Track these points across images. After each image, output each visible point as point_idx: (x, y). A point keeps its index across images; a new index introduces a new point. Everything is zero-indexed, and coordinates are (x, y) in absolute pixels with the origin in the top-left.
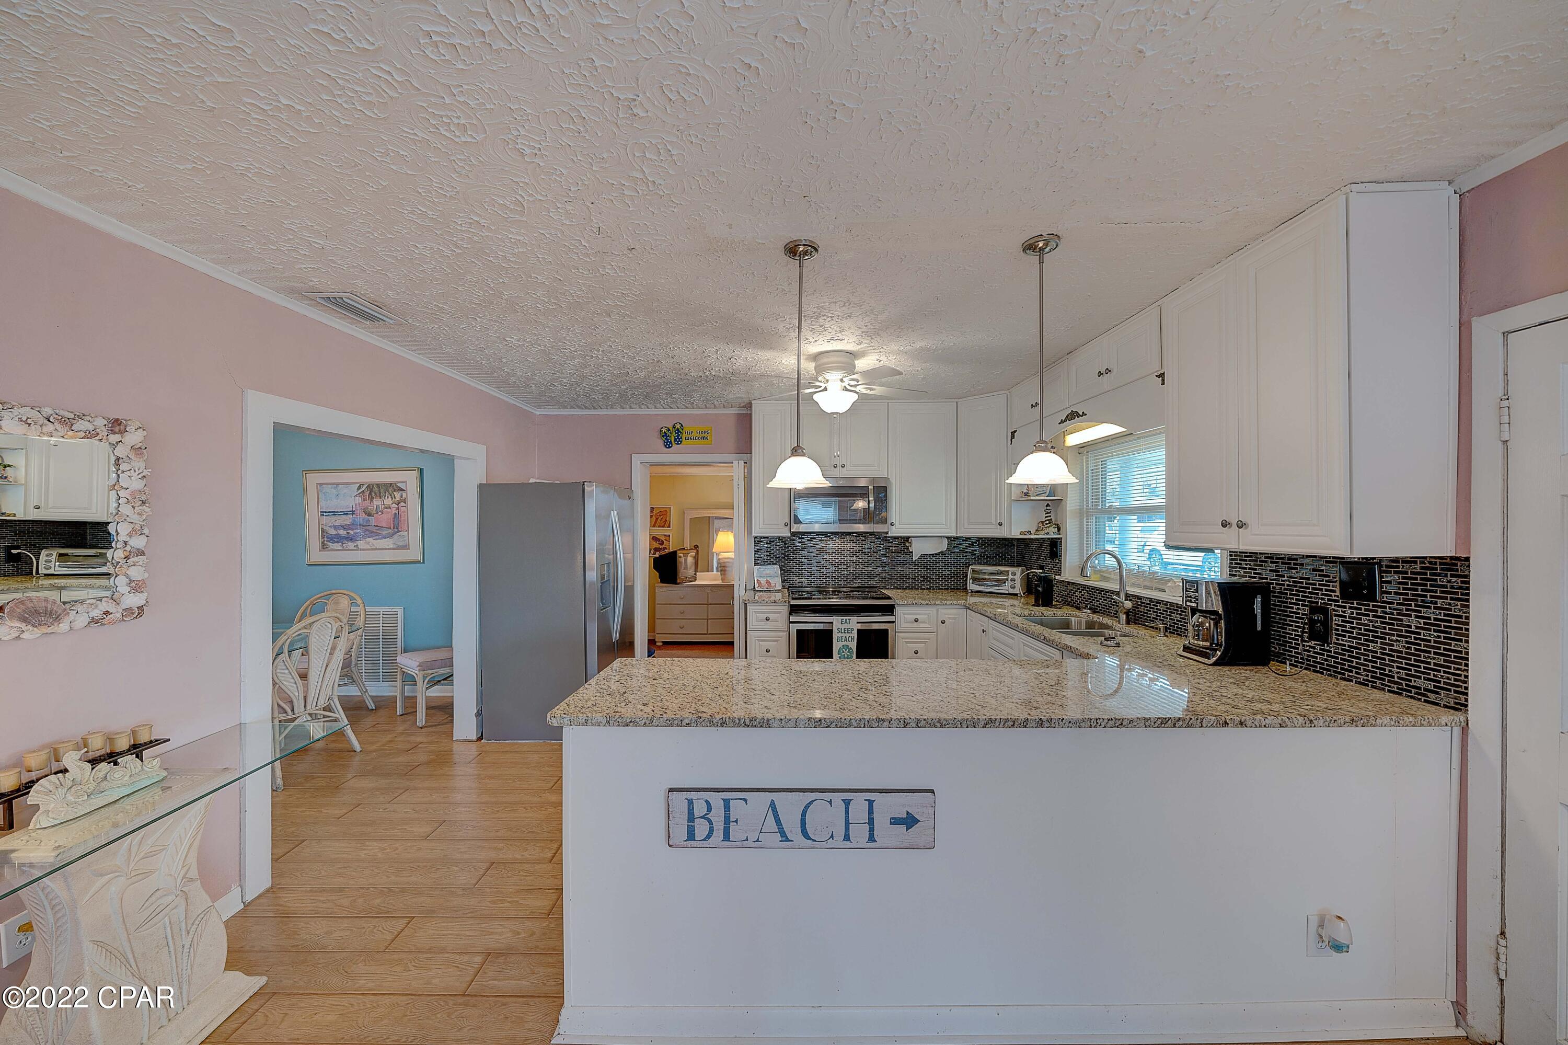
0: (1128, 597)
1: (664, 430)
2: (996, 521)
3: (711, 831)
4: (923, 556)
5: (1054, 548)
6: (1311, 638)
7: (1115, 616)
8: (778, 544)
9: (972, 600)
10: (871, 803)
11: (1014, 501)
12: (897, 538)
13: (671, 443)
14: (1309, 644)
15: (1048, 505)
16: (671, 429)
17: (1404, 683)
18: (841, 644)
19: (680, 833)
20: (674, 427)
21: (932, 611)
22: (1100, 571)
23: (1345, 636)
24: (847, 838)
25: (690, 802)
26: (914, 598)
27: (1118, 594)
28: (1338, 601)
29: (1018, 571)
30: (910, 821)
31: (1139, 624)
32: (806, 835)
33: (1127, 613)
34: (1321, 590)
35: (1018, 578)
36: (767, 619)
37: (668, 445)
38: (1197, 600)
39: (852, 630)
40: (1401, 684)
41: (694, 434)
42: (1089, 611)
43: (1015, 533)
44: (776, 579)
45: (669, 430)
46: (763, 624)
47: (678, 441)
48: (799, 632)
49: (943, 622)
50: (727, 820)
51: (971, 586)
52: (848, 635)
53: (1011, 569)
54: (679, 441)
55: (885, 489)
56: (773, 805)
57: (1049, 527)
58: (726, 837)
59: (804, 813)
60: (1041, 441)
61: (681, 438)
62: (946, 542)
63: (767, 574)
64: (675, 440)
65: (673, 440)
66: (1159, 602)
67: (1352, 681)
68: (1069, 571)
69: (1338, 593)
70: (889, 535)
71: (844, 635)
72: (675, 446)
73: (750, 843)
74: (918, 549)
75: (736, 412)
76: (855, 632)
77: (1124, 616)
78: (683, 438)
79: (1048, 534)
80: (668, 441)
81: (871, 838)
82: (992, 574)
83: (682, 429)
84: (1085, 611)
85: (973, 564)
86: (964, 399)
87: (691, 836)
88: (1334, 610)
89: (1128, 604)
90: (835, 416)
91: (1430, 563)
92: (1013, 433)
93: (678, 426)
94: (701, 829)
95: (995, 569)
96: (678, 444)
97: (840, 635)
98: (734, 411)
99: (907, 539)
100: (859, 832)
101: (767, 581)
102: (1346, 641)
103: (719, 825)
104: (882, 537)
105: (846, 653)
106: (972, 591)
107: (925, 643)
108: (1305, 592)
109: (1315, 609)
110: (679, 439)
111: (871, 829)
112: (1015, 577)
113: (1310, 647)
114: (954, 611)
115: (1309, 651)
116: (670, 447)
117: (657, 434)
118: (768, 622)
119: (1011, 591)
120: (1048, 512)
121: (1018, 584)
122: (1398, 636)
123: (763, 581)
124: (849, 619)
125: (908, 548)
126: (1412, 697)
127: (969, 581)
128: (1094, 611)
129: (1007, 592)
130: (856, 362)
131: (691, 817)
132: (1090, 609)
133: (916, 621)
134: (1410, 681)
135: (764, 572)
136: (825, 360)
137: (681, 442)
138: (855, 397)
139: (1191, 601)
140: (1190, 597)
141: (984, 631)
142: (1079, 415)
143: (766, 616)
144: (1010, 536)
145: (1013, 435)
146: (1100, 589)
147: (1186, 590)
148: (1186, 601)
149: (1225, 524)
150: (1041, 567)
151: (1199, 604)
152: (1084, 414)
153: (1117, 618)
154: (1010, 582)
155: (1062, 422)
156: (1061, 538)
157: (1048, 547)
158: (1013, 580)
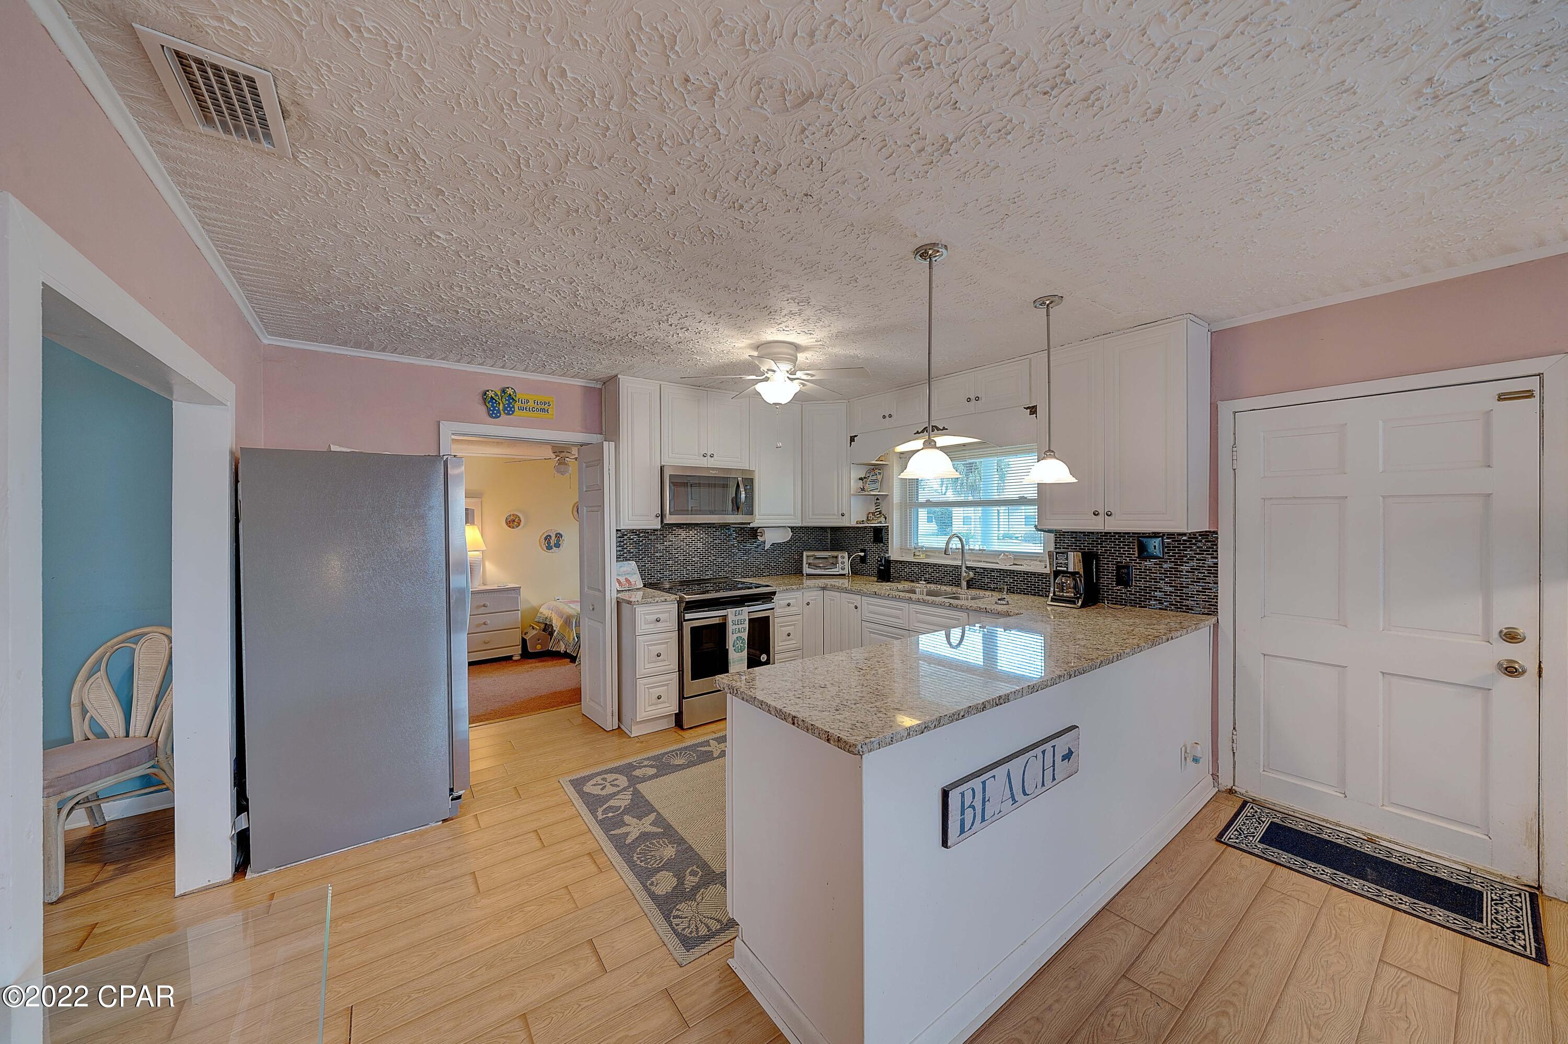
1: (490, 394)
2: (838, 511)
5: (879, 535)
6: (1117, 585)
8: (632, 537)
10: (1054, 748)
11: (853, 495)
13: (499, 411)
14: (1117, 588)
15: (877, 499)
16: (499, 394)
17: (1179, 604)
18: (735, 636)
20: (504, 391)
21: (798, 594)
22: (926, 551)
23: (1141, 581)
26: (786, 585)
28: (1136, 560)
31: (973, 588)
33: (969, 580)
34: (1125, 554)
35: (846, 560)
36: (658, 621)
37: (494, 413)
38: (1067, 565)
39: (745, 620)
40: (1177, 605)
41: (531, 404)
42: (924, 583)
43: (853, 524)
44: (634, 576)
45: (496, 395)
46: (652, 626)
47: (509, 411)
48: (693, 630)
49: (808, 604)
51: (806, 570)
52: (740, 626)
53: (840, 554)
54: (511, 410)
55: (752, 480)
57: (880, 517)
59: (1024, 772)
60: (1049, 450)
61: (513, 407)
62: (790, 531)
63: (624, 571)
64: (505, 408)
65: (501, 407)
66: (993, 570)
67: (1146, 607)
68: (895, 552)
69: (1137, 555)
70: (754, 525)
71: (737, 627)
72: (504, 417)
74: (769, 539)
75: (584, 384)
76: (747, 622)
77: (965, 583)
78: (516, 407)
79: (880, 522)
80: (494, 409)
82: (826, 559)
83: (515, 396)
84: (921, 582)
85: (807, 551)
86: (808, 403)
88: (1134, 566)
90: (778, 407)
91: (1194, 535)
92: (853, 437)
93: (510, 391)
95: (826, 554)
96: (508, 414)
97: (735, 627)
98: (580, 382)
101: (627, 580)
102: (1142, 584)
105: (739, 644)
106: (807, 575)
107: (794, 625)
108: (1113, 556)
109: (1119, 568)
110: (511, 408)
112: (844, 560)
113: (1118, 590)
114: (815, 593)
115: (1117, 593)
116: (496, 417)
117: (478, 398)
118: (658, 623)
119: (841, 572)
120: (877, 505)
121: (846, 567)
122: (1175, 577)
123: (622, 579)
124: (742, 610)
126: (1184, 612)
127: (805, 566)
128: (928, 582)
129: (838, 573)
130: (798, 355)
132: (925, 581)
133: (789, 605)
134: (1183, 602)
135: (622, 569)
136: (776, 350)
137: (513, 412)
139: (1061, 567)
140: (1061, 563)
141: (856, 607)
142: (938, 429)
143: (656, 616)
144: (848, 525)
145: (852, 439)
146: (935, 565)
147: (1057, 559)
148: (1056, 567)
149: (1096, 514)
150: (862, 551)
151: (1067, 568)
152: (944, 429)
153: (959, 585)
154: (839, 565)
155: (918, 433)
156: (888, 526)
157: (872, 534)
158: (843, 563)
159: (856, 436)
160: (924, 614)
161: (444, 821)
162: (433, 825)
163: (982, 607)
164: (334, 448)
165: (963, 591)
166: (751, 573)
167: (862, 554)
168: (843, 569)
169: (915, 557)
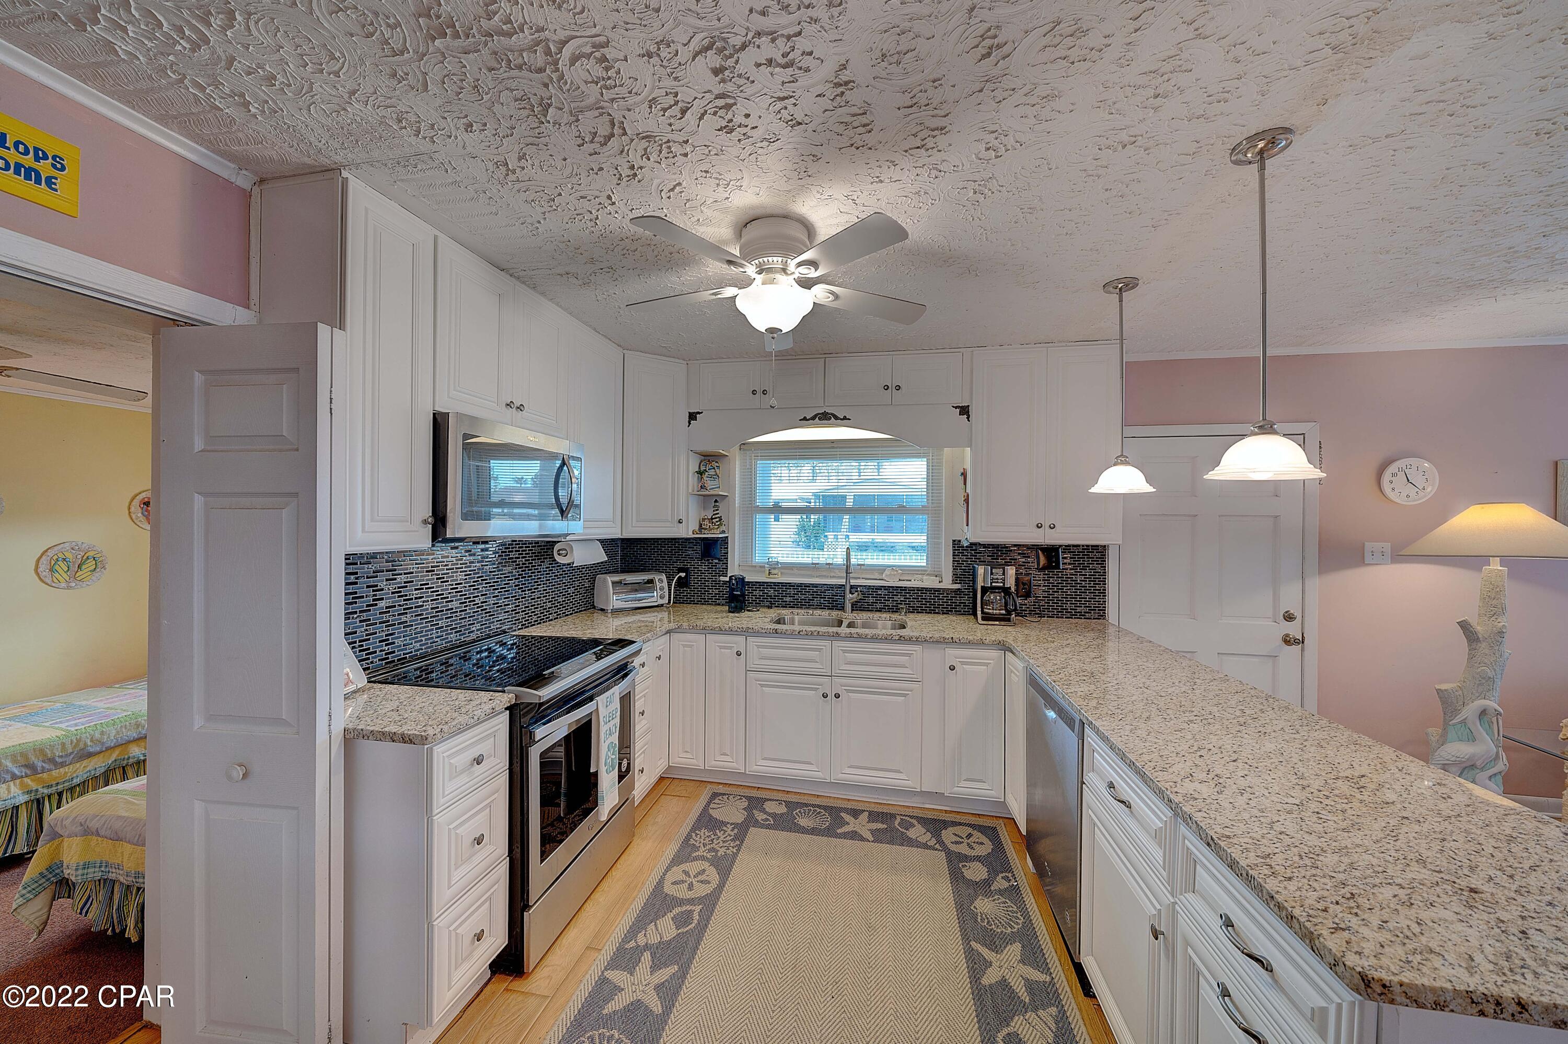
2: (674, 517)
5: (713, 549)
11: (683, 494)
15: (716, 501)
17: (1073, 611)
18: (607, 744)
22: (781, 568)
28: (1035, 571)
31: (861, 611)
35: (664, 584)
36: (479, 761)
39: (617, 710)
43: (690, 534)
49: (659, 658)
52: (612, 724)
53: (656, 576)
55: (579, 463)
57: (717, 525)
68: (740, 570)
69: (1036, 567)
71: (608, 726)
77: (852, 606)
82: (640, 583)
88: (1034, 577)
102: (1041, 594)
105: (611, 756)
107: (646, 695)
119: (660, 602)
120: (716, 508)
121: (666, 595)
122: (1070, 586)
124: (613, 694)
129: (655, 604)
133: (642, 666)
134: (1077, 609)
139: (997, 582)
140: (997, 579)
141: (739, 654)
142: (836, 418)
144: (685, 536)
145: (692, 416)
146: (800, 585)
147: (992, 574)
148: (991, 583)
149: (1039, 526)
150: (681, 570)
151: (1004, 584)
152: (845, 418)
153: (843, 609)
155: (805, 419)
156: (727, 537)
157: (699, 548)
158: (662, 589)
159: (699, 413)
160: (854, 652)
163: (947, 637)
165: (848, 616)
166: (535, 618)
167: (683, 575)
168: (662, 597)
169: (771, 576)
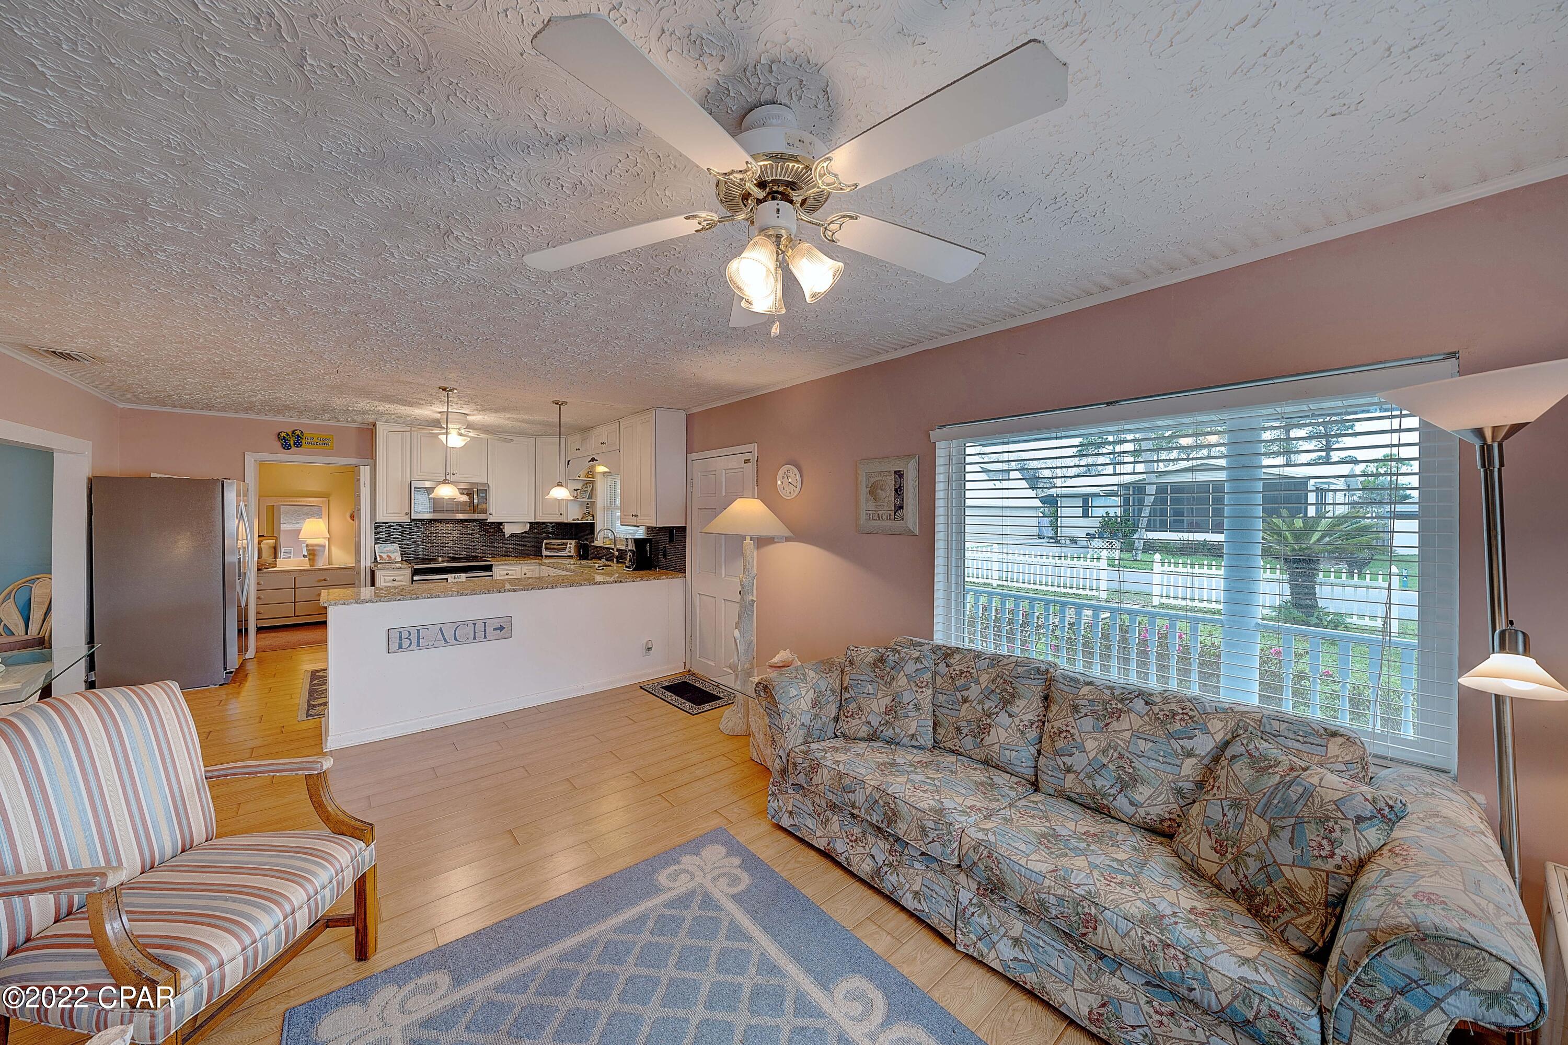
0: (618, 550)
1: (283, 435)
2: (559, 513)
3: (411, 644)
4: (512, 535)
6: (663, 558)
7: (613, 561)
9: (544, 561)
10: (485, 623)
11: (571, 501)
12: (494, 523)
13: (290, 445)
15: (589, 504)
16: (291, 434)
19: (395, 646)
21: (518, 567)
24: (475, 638)
25: (400, 633)
27: (613, 549)
29: (573, 542)
30: (501, 628)
32: (456, 639)
33: (617, 557)
35: (572, 546)
36: (394, 581)
37: (286, 446)
41: (316, 440)
43: (568, 521)
44: (396, 553)
45: (288, 435)
47: (298, 444)
49: (525, 574)
50: (419, 638)
51: (545, 553)
53: (569, 541)
55: (484, 490)
56: (441, 629)
58: (418, 645)
59: (455, 631)
61: (301, 442)
62: (528, 525)
63: (387, 550)
64: (295, 444)
65: (292, 443)
70: (488, 521)
72: (294, 449)
73: (430, 646)
74: (508, 530)
75: (360, 427)
77: (616, 559)
78: (303, 442)
79: (587, 520)
81: (485, 637)
82: (559, 545)
83: (303, 435)
84: (599, 559)
85: (548, 538)
86: (539, 438)
87: (400, 647)
89: (617, 554)
91: (679, 528)
92: (569, 461)
93: (298, 432)
94: (406, 643)
95: (559, 541)
96: (297, 447)
98: (357, 426)
99: (501, 524)
100: (480, 635)
101: (388, 556)
103: (414, 641)
104: (483, 524)
106: (546, 556)
109: (663, 548)
111: (485, 634)
112: (572, 544)
113: (663, 561)
114: (532, 567)
116: (288, 449)
117: (274, 437)
119: (569, 554)
121: (573, 551)
123: (384, 556)
125: (501, 529)
127: (543, 550)
128: (607, 560)
129: (567, 555)
130: (468, 417)
131: (400, 638)
132: (604, 558)
133: (506, 574)
135: (385, 549)
137: (301, 445)
138: (469, 439)
142: (595, 460)
143: (392, 578)
145: (568, 463)
149: (633, 516)
150: (581, 539)
154: (568, 549)
155: (589, 462)
156: (595, 522)
157: (586, 528)
158: (570, 548)
161: (220, 685)
162: (213, 686)
164: (153, 475)
168: (570, 552)
169: (604, 543)
